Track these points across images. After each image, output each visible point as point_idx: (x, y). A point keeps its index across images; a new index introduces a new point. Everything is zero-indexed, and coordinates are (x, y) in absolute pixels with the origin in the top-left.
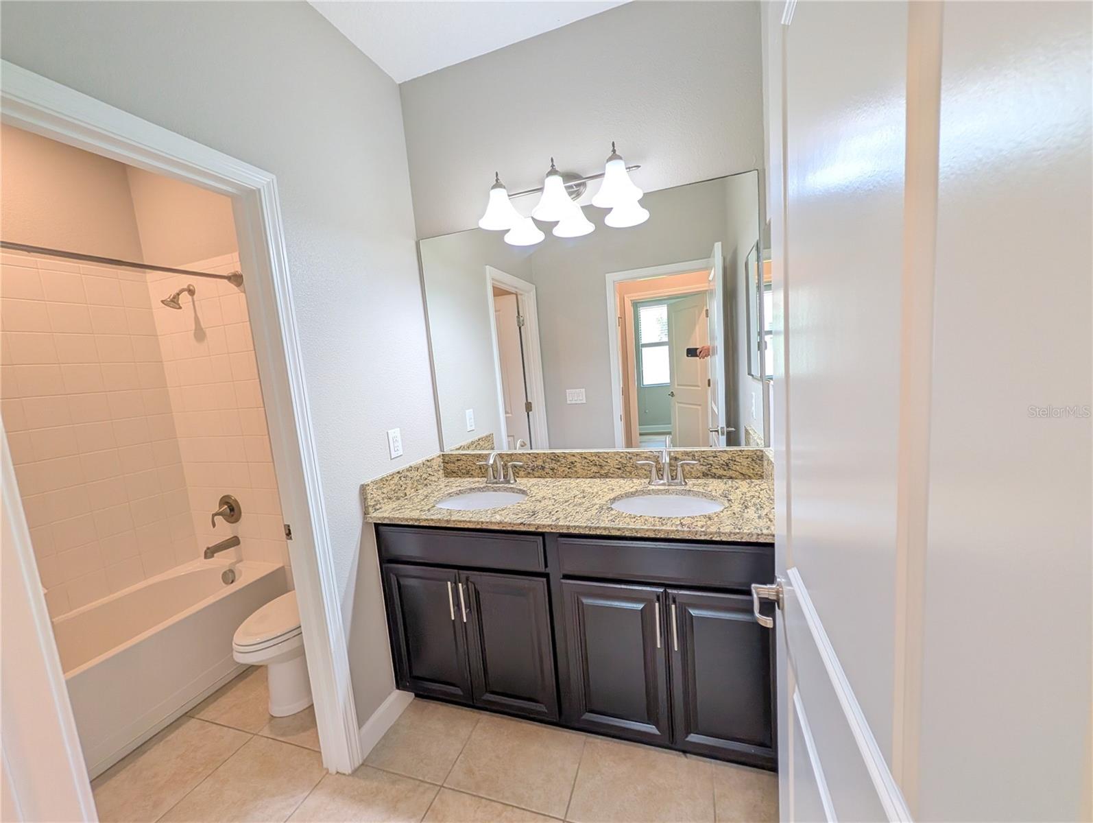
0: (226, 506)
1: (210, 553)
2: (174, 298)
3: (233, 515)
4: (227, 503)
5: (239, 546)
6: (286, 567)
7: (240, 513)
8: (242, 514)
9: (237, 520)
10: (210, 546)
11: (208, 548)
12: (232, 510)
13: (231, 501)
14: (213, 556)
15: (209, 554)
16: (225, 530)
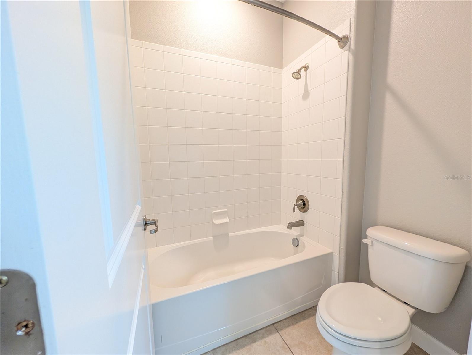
0: (301, 201)
1: (291, 226)
2: (299, 71)
3: (303, 208)
4: (302, 200)
5: (304, 226)
6: (334, 253)
7: (308, 208)
8: (309, 209)
9: (305, 212)
10: (291, 222)
11: (290, 223)
12: (304, 204)
13: (304, 199)
14: (291, 229)
15: (289, 227)
16: (298, 216)
